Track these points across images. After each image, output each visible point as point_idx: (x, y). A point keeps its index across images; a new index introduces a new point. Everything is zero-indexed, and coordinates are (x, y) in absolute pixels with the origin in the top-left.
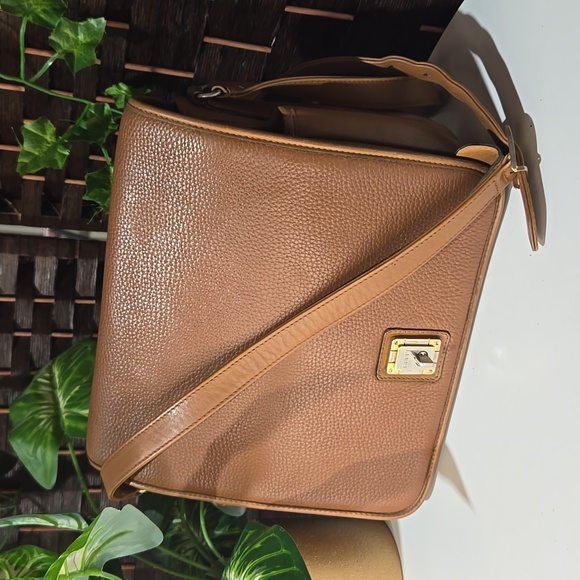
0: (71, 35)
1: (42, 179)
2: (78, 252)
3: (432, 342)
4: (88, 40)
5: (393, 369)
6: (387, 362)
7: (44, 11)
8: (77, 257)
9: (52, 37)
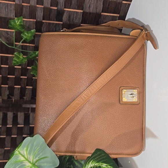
0: (27, 34)
1: (20, 67)
2: (30, 111)
3: (134, 90)
4: (31, 35)
5: (125, 100)
6: (122, 98)
7: (20, 28)
8: (30, 112)
9: (22, 35)
